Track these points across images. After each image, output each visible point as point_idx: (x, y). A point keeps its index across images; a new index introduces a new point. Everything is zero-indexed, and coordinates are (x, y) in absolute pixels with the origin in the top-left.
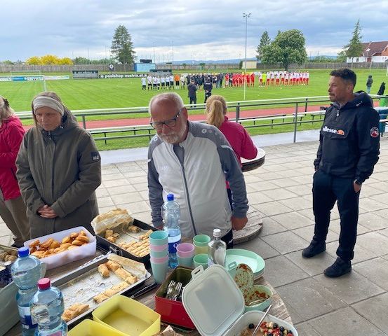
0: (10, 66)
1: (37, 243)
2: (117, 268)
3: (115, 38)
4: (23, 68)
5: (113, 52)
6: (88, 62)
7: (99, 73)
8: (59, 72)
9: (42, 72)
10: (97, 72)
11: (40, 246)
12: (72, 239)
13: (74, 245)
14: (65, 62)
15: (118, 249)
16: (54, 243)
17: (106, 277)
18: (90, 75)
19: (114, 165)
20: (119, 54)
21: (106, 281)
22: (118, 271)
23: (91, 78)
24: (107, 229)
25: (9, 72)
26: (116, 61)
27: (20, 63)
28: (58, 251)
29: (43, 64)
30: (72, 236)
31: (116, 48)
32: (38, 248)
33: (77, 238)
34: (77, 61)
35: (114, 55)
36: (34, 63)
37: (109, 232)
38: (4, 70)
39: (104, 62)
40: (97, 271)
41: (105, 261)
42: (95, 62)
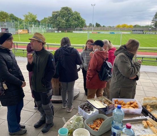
0: (110, 28)
1: (117, 101)
2: (152, 126)
3: (155, 16)
4: (114, 29)
5: (152, 22)
6: (140, 27)
7: (144, 31)
8: (127, 30)
9: (120, 30)
10: (143, 31)
11: (118, 102)
12: (131, 104)
13: (132, 106)
14: (130, 27)
15: (153, 116)
16: (123, 103)
17: (145, 128)
18: (140, 32)
19: (145, 72)
20: (155, 23)
21: (145, 130)
22: (152, 127)
23: (140, 33)
24: (147, 105)
25: (109, 30)
26: (153, 26)
27: (114, 27)
28: (125, 107)
29: (122, 27)
30: (131, 102)
31: (154, 20)
32: (117, 103)
33: (133, 104)
34: (135, 26)
35: (153, 24)
36: (118, 27)
37: (148, 107)
38: (108, 29)
39: (147, 27)
40: (141, 123)
41: (146, 120)
42: (143, 27)
